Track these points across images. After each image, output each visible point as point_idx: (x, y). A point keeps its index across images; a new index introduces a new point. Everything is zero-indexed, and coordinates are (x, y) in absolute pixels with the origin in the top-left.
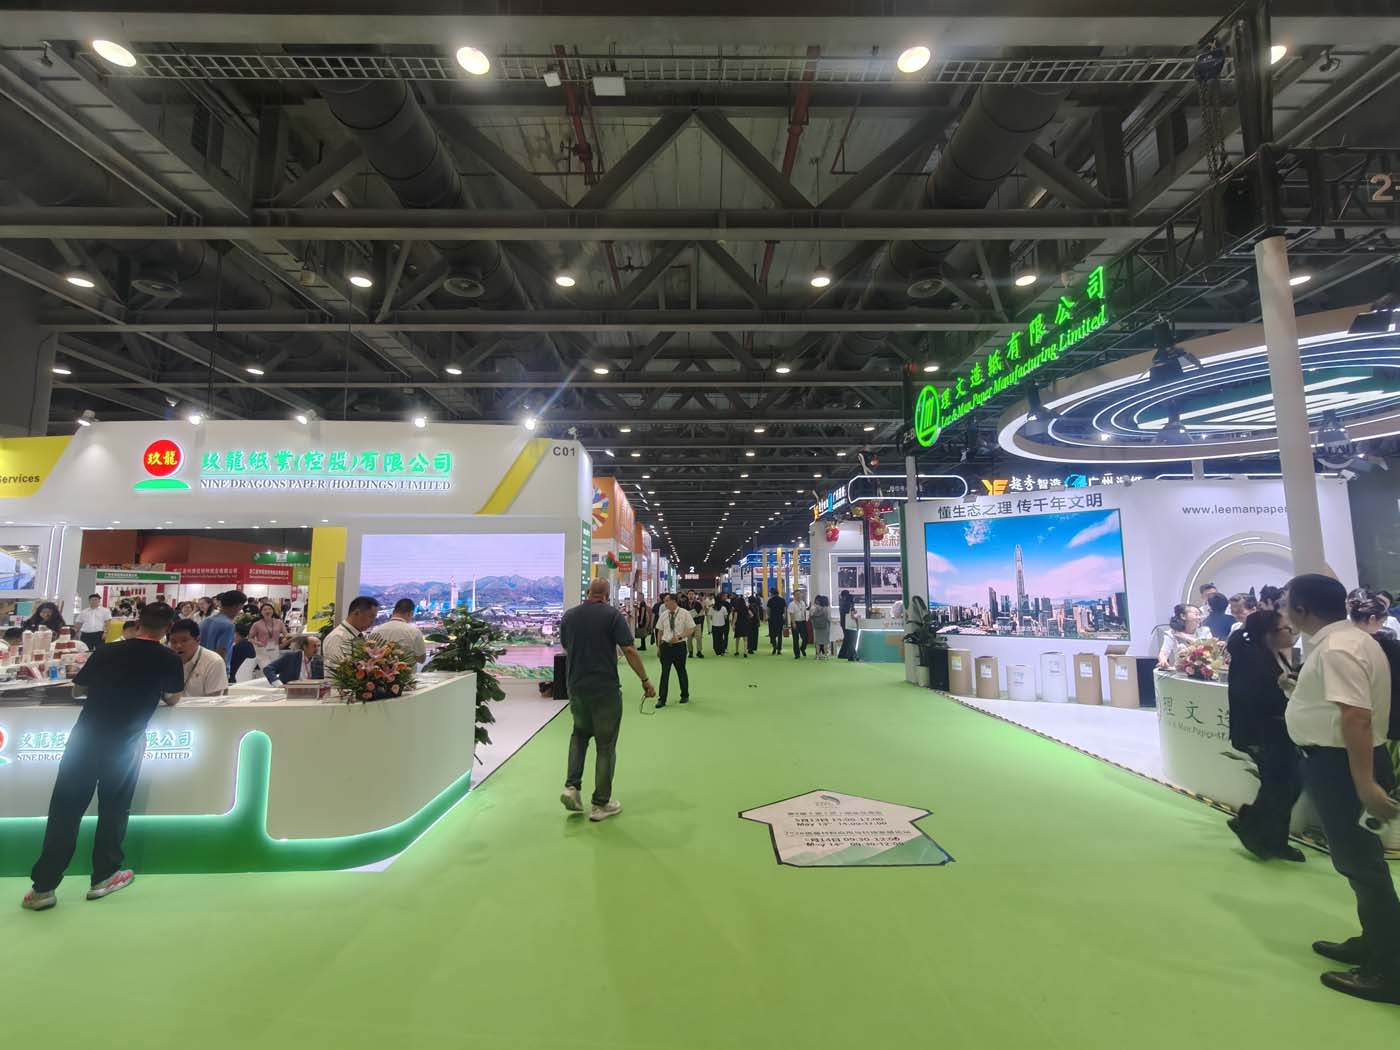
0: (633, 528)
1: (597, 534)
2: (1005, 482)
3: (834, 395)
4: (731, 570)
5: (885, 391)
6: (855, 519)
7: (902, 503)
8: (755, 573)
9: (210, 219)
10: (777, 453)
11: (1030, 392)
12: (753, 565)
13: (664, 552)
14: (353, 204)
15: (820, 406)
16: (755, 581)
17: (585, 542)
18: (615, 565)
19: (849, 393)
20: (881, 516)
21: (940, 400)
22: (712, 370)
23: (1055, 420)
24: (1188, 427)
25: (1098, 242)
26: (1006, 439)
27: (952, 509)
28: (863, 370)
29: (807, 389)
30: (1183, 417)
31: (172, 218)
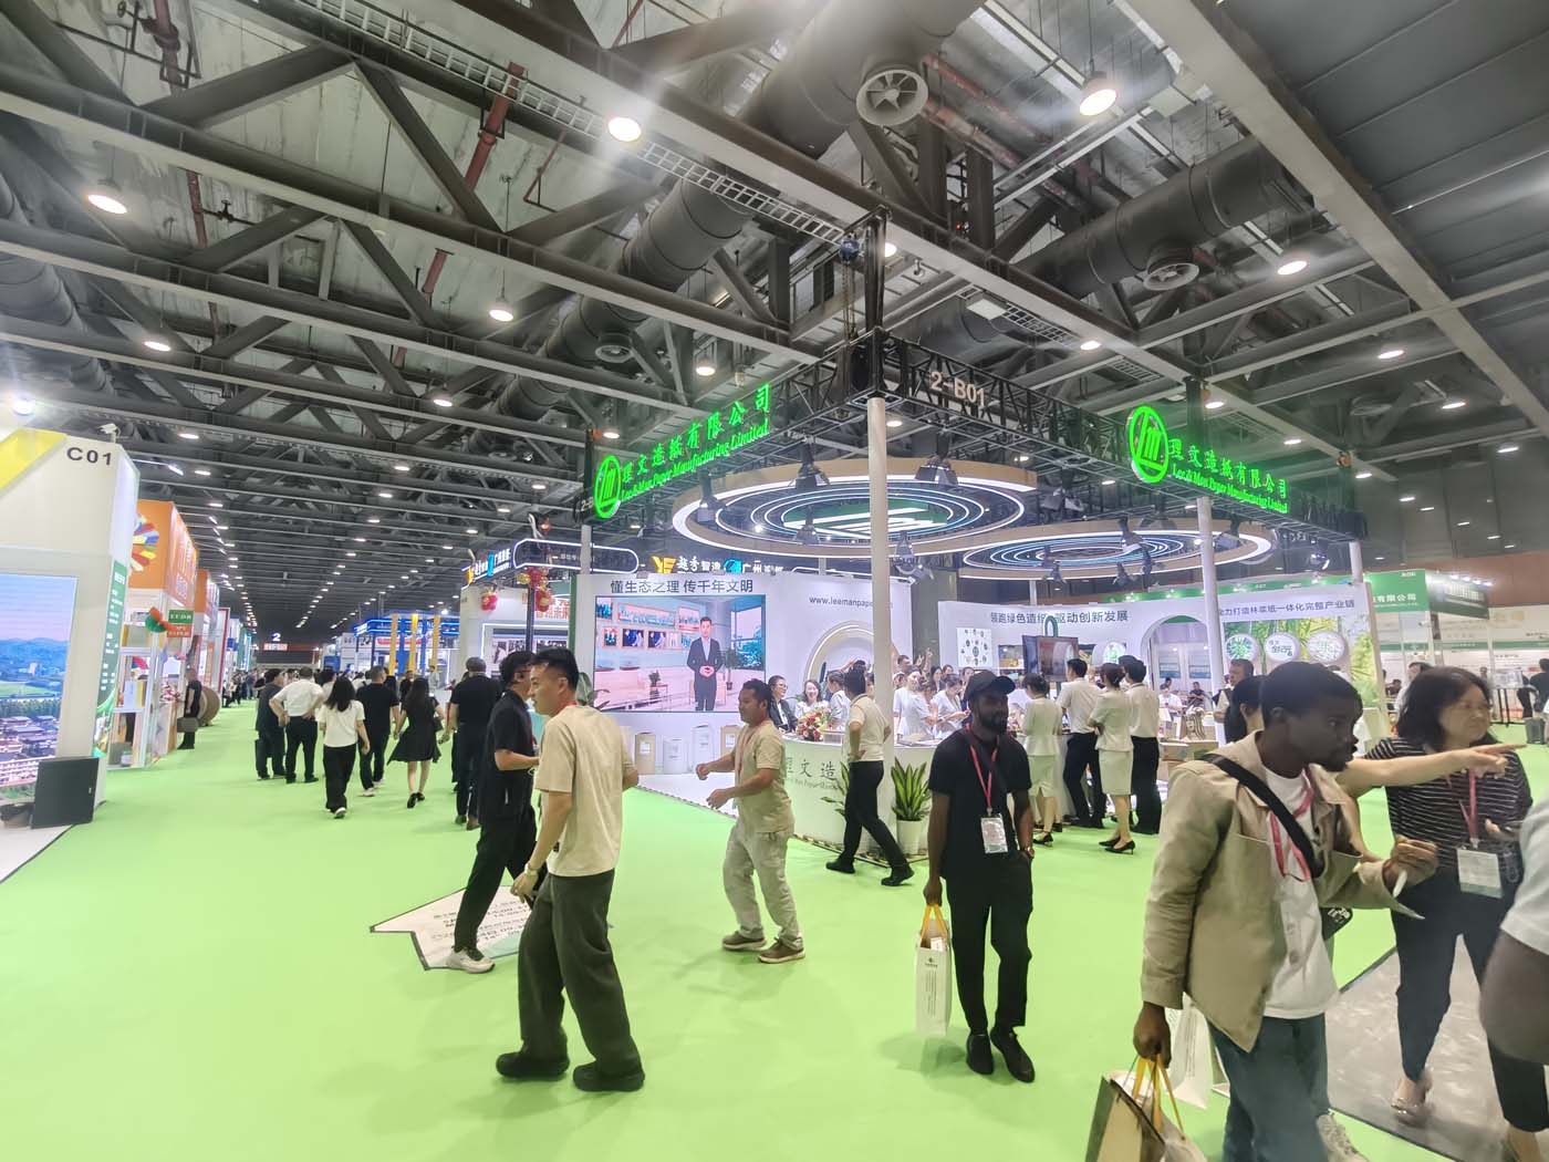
0: (194, 576)
1: (137, 581)
2: (673, 561)
3: (504, 443)
4: (340, 639)
5: (560, 449)
6: (517, 586)
7: (574, 574)
8: (377, 645)
10: (423, 497)
11: (703, 481)
12: (375, 634)
13: (237, 611)
15: (486, 452)
16: (377, 655)
17: (115, 593)
18: (163, 627)
19: (521, 443)
20: (548, 586)
21: (622, 473)
22: (342, 382)
23: (720, 510)
24: (818, 530)
25: (765, 354)
26: (679, 522)
27: (624, 584)
28: (539, 421)
29: (469, 431)
30: (815, 521)
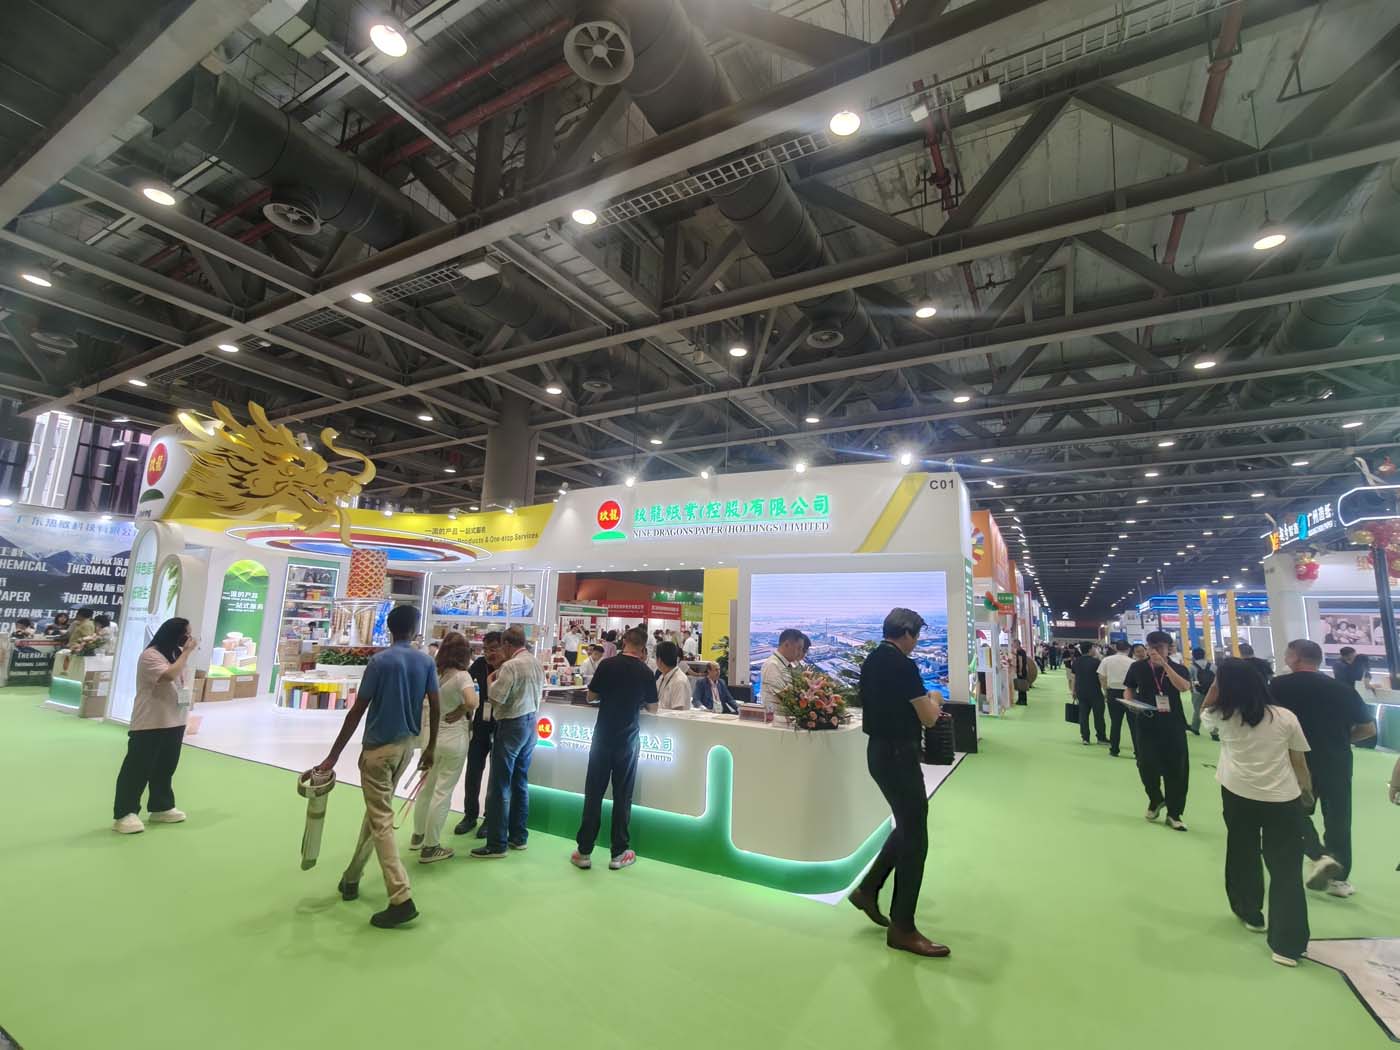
0: (1007, 567)
1: (978, 573)
4: (1123, 616)
6: (1351, 549)
8: (1163, 621)
9: (634, 324)
13: (1035, 594)
14: (728, 288)
17: (968, 581)
18: (995, 607)
22: (1095, 380)
28: (1339, 346)
29: (1239, 385)
31: (608, 330)
